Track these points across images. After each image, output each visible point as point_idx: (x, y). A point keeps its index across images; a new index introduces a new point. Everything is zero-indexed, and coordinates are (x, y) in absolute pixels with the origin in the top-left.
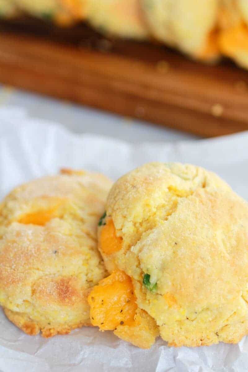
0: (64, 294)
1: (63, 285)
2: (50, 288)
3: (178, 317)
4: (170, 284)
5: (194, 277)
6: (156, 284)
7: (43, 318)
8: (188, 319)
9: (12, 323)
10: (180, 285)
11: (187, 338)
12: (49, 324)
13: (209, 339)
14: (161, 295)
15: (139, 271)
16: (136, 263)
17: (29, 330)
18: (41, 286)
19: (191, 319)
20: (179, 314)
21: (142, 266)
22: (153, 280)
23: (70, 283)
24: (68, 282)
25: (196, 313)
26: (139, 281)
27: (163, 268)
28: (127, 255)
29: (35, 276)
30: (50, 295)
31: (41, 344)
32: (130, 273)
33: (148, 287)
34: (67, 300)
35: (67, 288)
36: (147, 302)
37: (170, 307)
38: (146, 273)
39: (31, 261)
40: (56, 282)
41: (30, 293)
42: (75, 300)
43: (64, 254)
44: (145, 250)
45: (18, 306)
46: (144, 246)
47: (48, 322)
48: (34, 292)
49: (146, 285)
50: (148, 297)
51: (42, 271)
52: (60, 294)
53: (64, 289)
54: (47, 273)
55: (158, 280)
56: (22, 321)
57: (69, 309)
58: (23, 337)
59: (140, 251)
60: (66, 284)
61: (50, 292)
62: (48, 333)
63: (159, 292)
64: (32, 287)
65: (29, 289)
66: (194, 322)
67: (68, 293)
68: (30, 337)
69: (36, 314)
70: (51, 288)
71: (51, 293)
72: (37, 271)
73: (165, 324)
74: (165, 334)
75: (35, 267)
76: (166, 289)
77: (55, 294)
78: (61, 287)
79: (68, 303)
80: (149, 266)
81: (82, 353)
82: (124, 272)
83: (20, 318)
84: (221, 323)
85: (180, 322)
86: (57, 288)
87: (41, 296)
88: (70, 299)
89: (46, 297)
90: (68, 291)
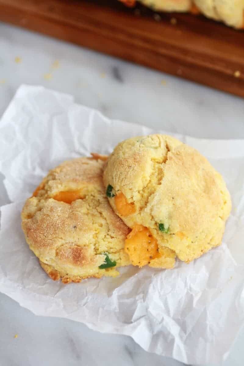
0: (77, 258)
1: (77, 252)
7: (63, 271)
9: (43, 269)
12: (67, 275)
17: (53, 277)
18: (62, 251)
22: (166, 226)
23: (82, 251)
24: (81, 250)
29: (59, 243)
30: (68, 258)
31: (61, 287)
35: (80, 254)
39: (57, 232)
40: (73, 249)
41: (55, 255)
42: (84, 263)
43: (81, 230)
45: (47, 260)
47: (66, 273)
48: (57, 254)
51: (65, 240)
52: (74, 258)
53: (78, 255)
54: (68, 242)
56: (49, 270)
57: (80, 268)
58: (49, 280)
60: (79, 252)
61: (68, 256)
62: (65, 280)
64: (56, 250)
65: (54, 252)
67: (80, 258)
68: (53, 281)
69: (58, 268)
70: (68, 253)
71: (69, 257)
72: (60, 240)
75: (60, 237)
77: (71, 258)
78: (76, 253)
79: (80, 264)
81: (86, 298)
83: (49, 268)
86: (72, 253)
87: (62, 258)
88: (81, 262)
89: (64, 259)
90: (80, 257)
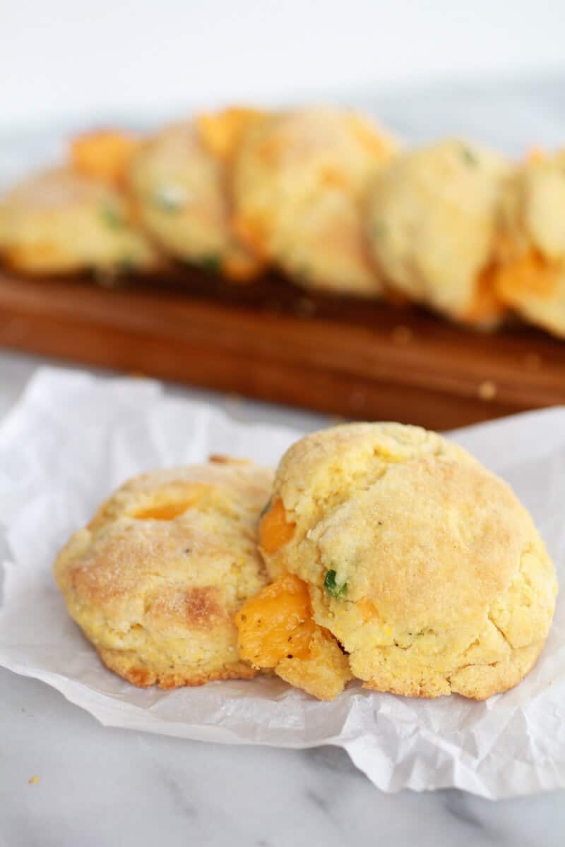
0: (197, 610)
1: (196, 598)
2: (174, 602)
3: (379, 640)
4: (367, 583)
5: (407, 573)
6: (346, 584)
7: (162, 657)
8: (397, 645)
9: (112, 671)
10: (384, 585)
11: (394, 677)
12: (172, 667)
13: (434, 685)
14: (352, 602)
15: (319, 569)
16: (315, 557)
17: (138, 678)
18: (161, 597)
19: (403, 646)
20: (381, 634)
21: (324, 558)
22: (340, 579)
23: (207, 595)
24: (205, 594)
25: (410, 634)
26: (319, 587)
27: (357, 561)
28: (301, 547)
29: (151, 584)
30: (175, 611)
31: (157, 699)
32: (305, 575)
33: (333, 590)
34: (201, 621)
35: (203, 601)
36: (330, 615)
37: (366, 621)
38: (329, 568)
39: (146, 562)
40: (186, 592)
41: (142, 609)
42: (215, 621)
43: (201, 554)
44: (330, 533)
45: (121, 635)
46: (328, 528)
47: (171, 664)
48: (148, 609)
49: (329, 588)
50: (332, 608)
51: (164, 577)
52: (190, 611)
53: (197, 602)
54: (172, 580)
55: (349, 578)
56: (126, 665)
57: (204, 637)
58: (128, 689)
59: (322, 535)
60: (200, 596)
61: (174, 607)
62: (169, 682)
63: (349, 598)
64: (146, 601)
65: (140, 603)
66: (408, 651)
67: (204, 610)
68: (140, 691)
69: (151, 649)
70: (176, 602)
71: (176, 609)
72: (153, 577)
73: (358, 650)
74: (359, 668)
75: (153, 571)
76: (361, 590)
77: (182, 612)
78: (193, 600)
79: (203, 625)
80: (334, 558)
81: (223, 708)
82: (296, 577)
83: (125, 659)
84: (454, 660)
85: (382, 648)
86: (186, 601)
87: (160, 612)
88: (206, 619)
89: (167, 615)
90: (204, 606)
